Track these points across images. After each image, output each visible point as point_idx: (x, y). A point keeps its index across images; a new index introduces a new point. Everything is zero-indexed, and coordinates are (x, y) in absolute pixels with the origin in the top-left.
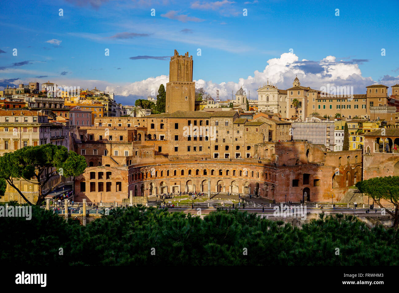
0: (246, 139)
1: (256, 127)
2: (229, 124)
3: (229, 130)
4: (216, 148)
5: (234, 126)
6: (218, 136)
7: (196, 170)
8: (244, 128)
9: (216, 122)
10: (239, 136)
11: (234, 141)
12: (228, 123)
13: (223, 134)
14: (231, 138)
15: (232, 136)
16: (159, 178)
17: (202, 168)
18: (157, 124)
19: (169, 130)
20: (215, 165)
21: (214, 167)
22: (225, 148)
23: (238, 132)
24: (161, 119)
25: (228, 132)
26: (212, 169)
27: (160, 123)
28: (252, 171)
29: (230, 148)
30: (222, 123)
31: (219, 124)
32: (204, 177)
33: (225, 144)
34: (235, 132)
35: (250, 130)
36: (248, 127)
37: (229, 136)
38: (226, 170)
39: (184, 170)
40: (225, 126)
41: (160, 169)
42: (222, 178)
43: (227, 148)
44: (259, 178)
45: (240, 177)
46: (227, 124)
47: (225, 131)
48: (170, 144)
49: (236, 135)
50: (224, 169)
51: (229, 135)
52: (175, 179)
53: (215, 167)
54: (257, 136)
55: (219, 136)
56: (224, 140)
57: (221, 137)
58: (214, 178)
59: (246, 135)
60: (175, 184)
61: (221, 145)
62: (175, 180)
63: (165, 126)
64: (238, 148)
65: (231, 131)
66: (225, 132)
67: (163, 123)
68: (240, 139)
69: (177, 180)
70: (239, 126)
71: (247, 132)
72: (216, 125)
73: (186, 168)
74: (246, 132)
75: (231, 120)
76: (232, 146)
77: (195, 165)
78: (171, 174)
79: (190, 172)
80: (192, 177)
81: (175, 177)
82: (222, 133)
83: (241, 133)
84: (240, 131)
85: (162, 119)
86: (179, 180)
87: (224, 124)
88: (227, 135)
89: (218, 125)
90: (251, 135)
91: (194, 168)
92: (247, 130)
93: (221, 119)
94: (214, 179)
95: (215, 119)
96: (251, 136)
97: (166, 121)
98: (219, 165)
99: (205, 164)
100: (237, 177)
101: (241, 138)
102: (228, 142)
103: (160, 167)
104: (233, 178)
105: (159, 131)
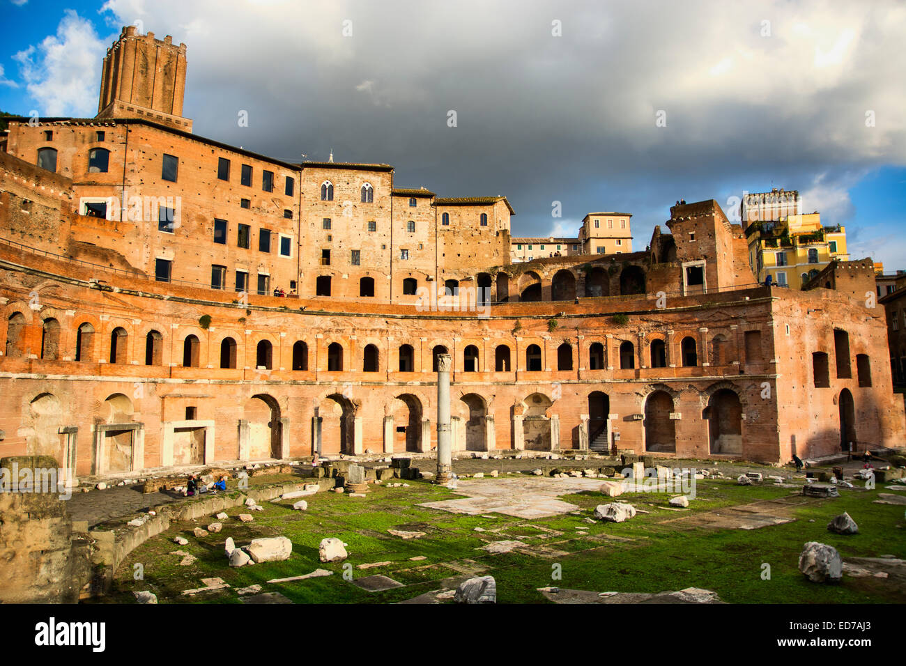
0: (440, 255)
1: (481, 210)
2: (376, 197)
3: (376, 220)
4: (324, 286)
5: (396, 204)
6: (330, 238)
7: (292, 344)
8: (434, 215)
9: (324, 188)
10: (413, 241)
11: (397, 259)
12: (371, 190)
13: (354, 232)
14: (384, 247)
15: (387, 242)
16: (98, 369)
17: (320, 336)
18: (74, 150)
19: (133, 179)
20: (380, 323)
21: (377, 332)
22: (359, 286)
23: (412, 226)
24: (97, 129)
25: (373, 226)
26: (370, 341)
27: (87, 147)
28: (560, 342)
29: (381, 288)
30: (349, 192)
31: (336, 193)
32: (332, 378)
33: (358, 272)
34: (400, 225)
35: (457, 222)
36: (447, 209)
37: (376, 241)
38: (432, 345)
39: (238, 339)
40: (358, 203)
41: (109, 319)
42: (417, 383)
43: (367, 286)
44: (611, 368)
45: (503, 376)
46: (368, 195)
47: (362, 222)
48: (133, 241)
49: (402, 238)
50: (424, 339)
51: (378, 238)
52: (189, 382)
53: (381, 331)
54: (485, 242)
55: (334, 239)
56: (356, 256)
57: (343, 245)
58: (379, 384)
59: (441, 240)
60: (190, 413)
61: (345, 276)
62: (189, 391)
63: (115, 157)
64: (410, 286)
65: (383, 224)
66: (360, 226)
67: (103, 145)
68: (419, 252)
69: (200, 392)
70: (413, 204)
71: (447, 227)
72: (324, 197)
73: (249, 332)
74: (440, 226)
75: (382, 182)
76: (389, 277)
77: (290, 318)
78: (172, 354)
79: (264, 353)
80: (273, 378)
81: (189, 373)
82: (348, 228)
83: (423, 230)
84: (418, 225)
85: (102, 129)
86: (209, 391)
87: (359, 195)
88: (367, 238)
89: (331, 198)
90: (459, 240)
91: (283, 334)
92: (446, 220)
93: (345, 175)
94: (377, 390)
95: (319, 174)
96: (460, 243)
97: (122, 139)
98: (400, 322)
99: (339, 319)
100: (487, 377)
101: (424, 250)
102: (371, 265)
103: (106, 301)
104: (466, 383)
105: (82, 180)
